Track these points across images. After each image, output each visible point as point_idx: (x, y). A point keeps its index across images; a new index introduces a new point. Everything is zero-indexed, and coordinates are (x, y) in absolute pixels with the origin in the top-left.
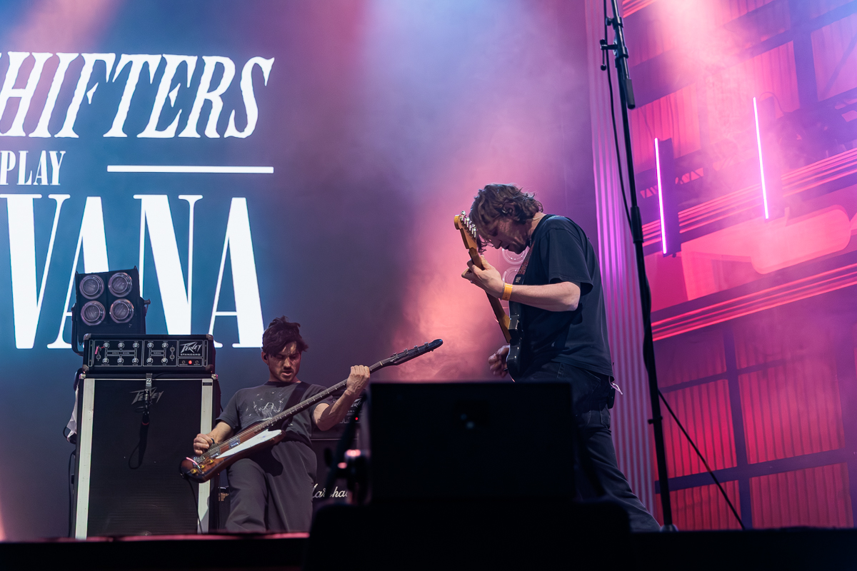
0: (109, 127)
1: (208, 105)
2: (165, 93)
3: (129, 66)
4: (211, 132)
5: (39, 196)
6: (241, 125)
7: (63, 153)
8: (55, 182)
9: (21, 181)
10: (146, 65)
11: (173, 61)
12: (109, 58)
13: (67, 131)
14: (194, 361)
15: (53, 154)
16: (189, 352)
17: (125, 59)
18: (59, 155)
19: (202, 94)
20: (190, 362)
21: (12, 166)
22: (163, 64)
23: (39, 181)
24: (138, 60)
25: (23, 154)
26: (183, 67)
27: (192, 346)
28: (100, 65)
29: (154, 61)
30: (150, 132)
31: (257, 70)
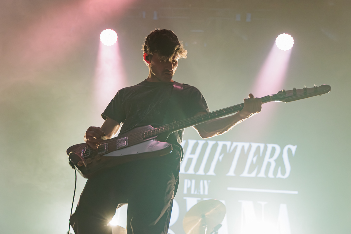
0: (228, 171)
1: (269, 164)
2: (251, 158)
3: (236, 147)
4: (271, 175)
5: (199, 199)
6: (283, 172)
8: (206, 193)
9: (192, 192)
10: (243, 147)
11: (255, 145)
12: (228, 144)
13: (211, 172)
15: (206, 182)
17: (235, 144)
18: (208, 182)
19: (267, 159)
21: (189, 186)
22: (250, 147)
23: (200, 192)
24: (240, 145)
25: (193, 181)
26: (258, 148)
28: (224, 146)
29: (247, 145)
30: (245, 174)
31: (289, 150)
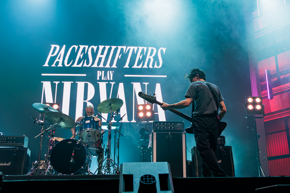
0: (125, 65)
1: (150, 60)
2: (139, 56)
3: (129, 49)
4: (151, 66)
5: (107, 83)
6: (158, 65)
7: (113, 72)
8: (111, 79)
9: (103, 79)
10: (134, 49)
11: (141, 48)
12: (124, 47)
13: (114, 66)
14: (180, 128)
15: (111, 72)
16: (178, 126)
17: (128, 48)
18: (112, 72)
19: (148, 57)
20: (179, 128)
21: (100, 75)
22: (138, 49)
23: (107, 79)
24: (132, 48)
25: (103, 72)
26: (143, 50)
27: (179, 124)
28: (122, 49)
29: (136, 48)
30: (135, 66)
31: (162, 51)
